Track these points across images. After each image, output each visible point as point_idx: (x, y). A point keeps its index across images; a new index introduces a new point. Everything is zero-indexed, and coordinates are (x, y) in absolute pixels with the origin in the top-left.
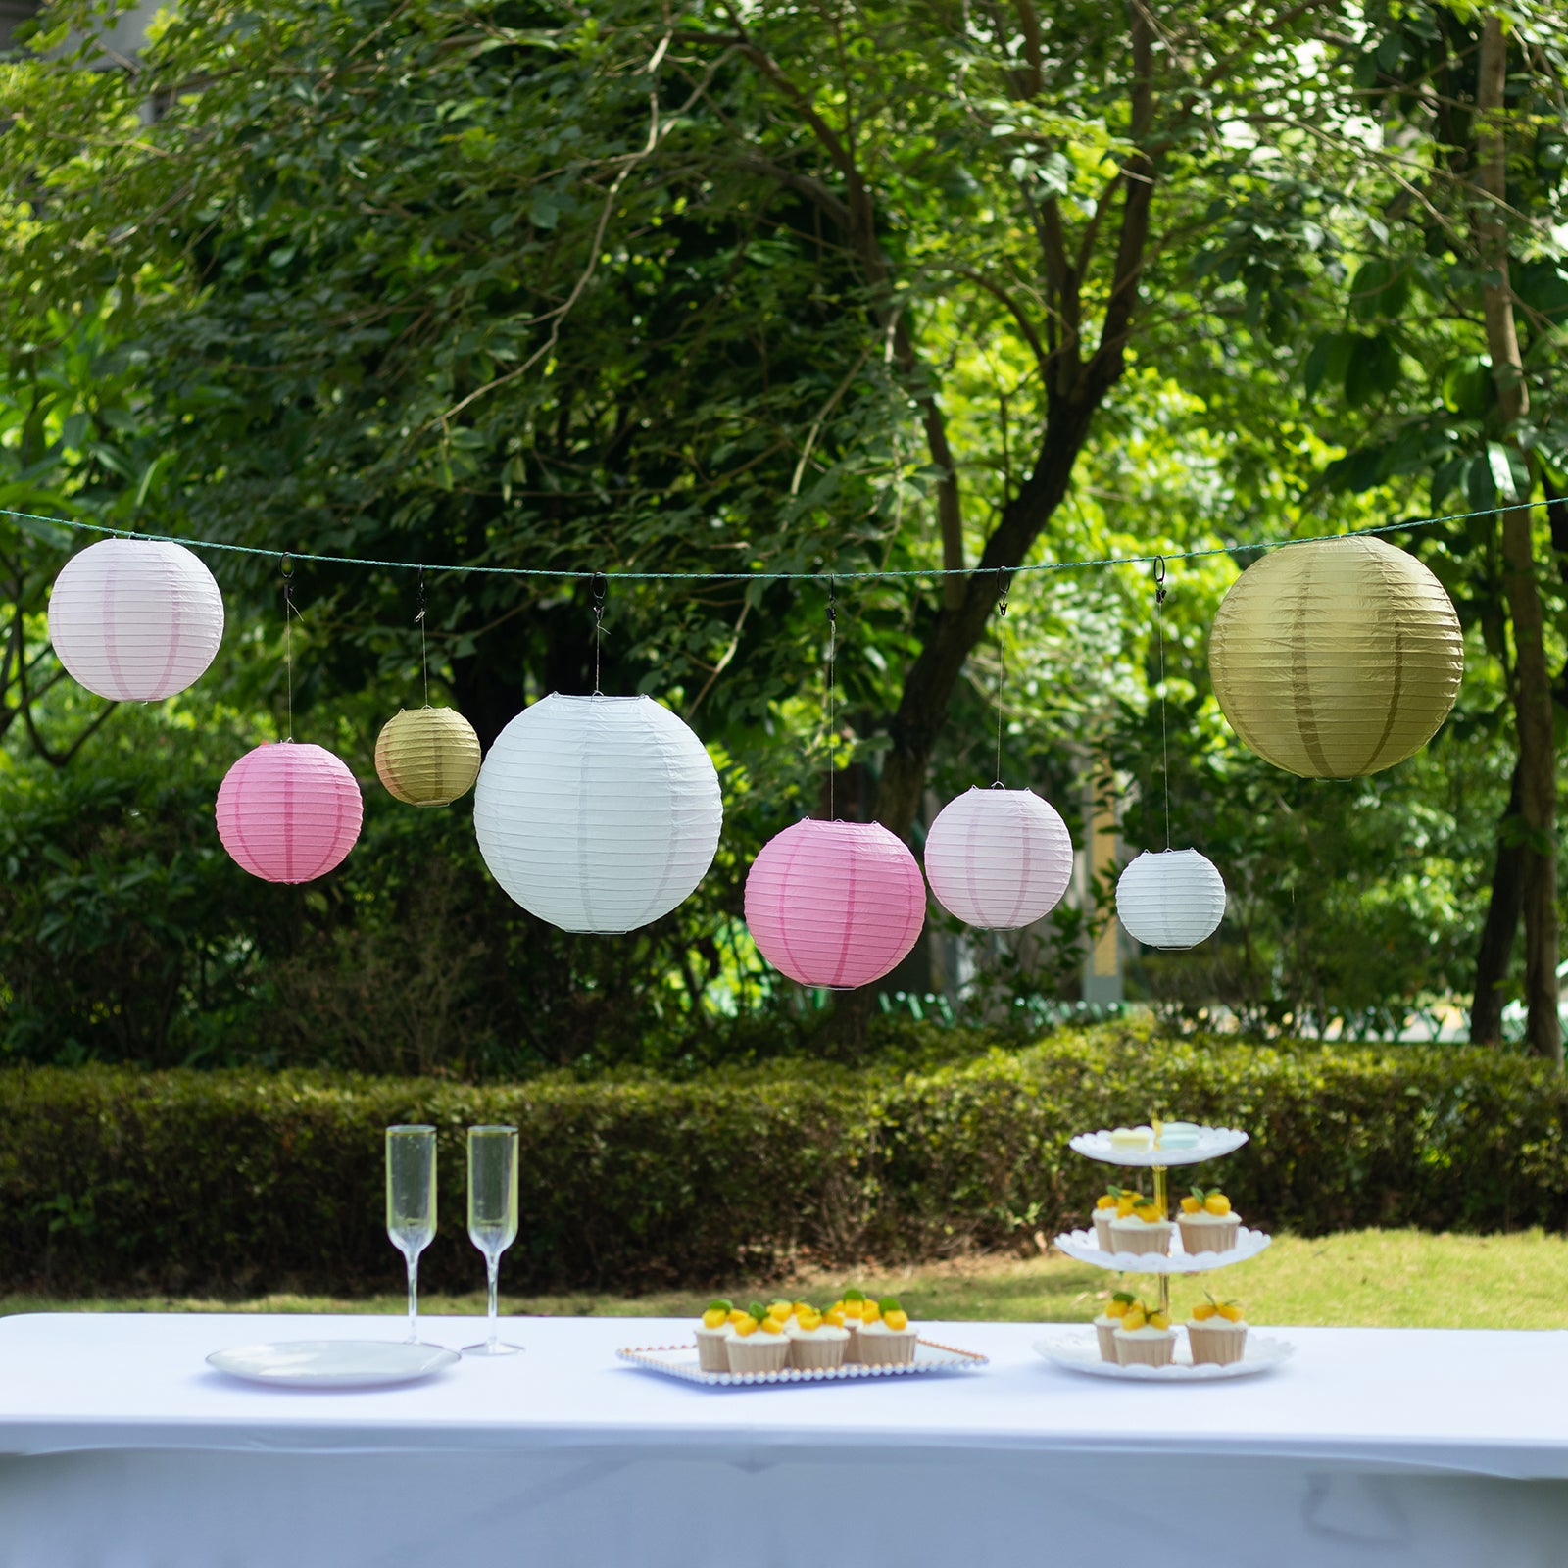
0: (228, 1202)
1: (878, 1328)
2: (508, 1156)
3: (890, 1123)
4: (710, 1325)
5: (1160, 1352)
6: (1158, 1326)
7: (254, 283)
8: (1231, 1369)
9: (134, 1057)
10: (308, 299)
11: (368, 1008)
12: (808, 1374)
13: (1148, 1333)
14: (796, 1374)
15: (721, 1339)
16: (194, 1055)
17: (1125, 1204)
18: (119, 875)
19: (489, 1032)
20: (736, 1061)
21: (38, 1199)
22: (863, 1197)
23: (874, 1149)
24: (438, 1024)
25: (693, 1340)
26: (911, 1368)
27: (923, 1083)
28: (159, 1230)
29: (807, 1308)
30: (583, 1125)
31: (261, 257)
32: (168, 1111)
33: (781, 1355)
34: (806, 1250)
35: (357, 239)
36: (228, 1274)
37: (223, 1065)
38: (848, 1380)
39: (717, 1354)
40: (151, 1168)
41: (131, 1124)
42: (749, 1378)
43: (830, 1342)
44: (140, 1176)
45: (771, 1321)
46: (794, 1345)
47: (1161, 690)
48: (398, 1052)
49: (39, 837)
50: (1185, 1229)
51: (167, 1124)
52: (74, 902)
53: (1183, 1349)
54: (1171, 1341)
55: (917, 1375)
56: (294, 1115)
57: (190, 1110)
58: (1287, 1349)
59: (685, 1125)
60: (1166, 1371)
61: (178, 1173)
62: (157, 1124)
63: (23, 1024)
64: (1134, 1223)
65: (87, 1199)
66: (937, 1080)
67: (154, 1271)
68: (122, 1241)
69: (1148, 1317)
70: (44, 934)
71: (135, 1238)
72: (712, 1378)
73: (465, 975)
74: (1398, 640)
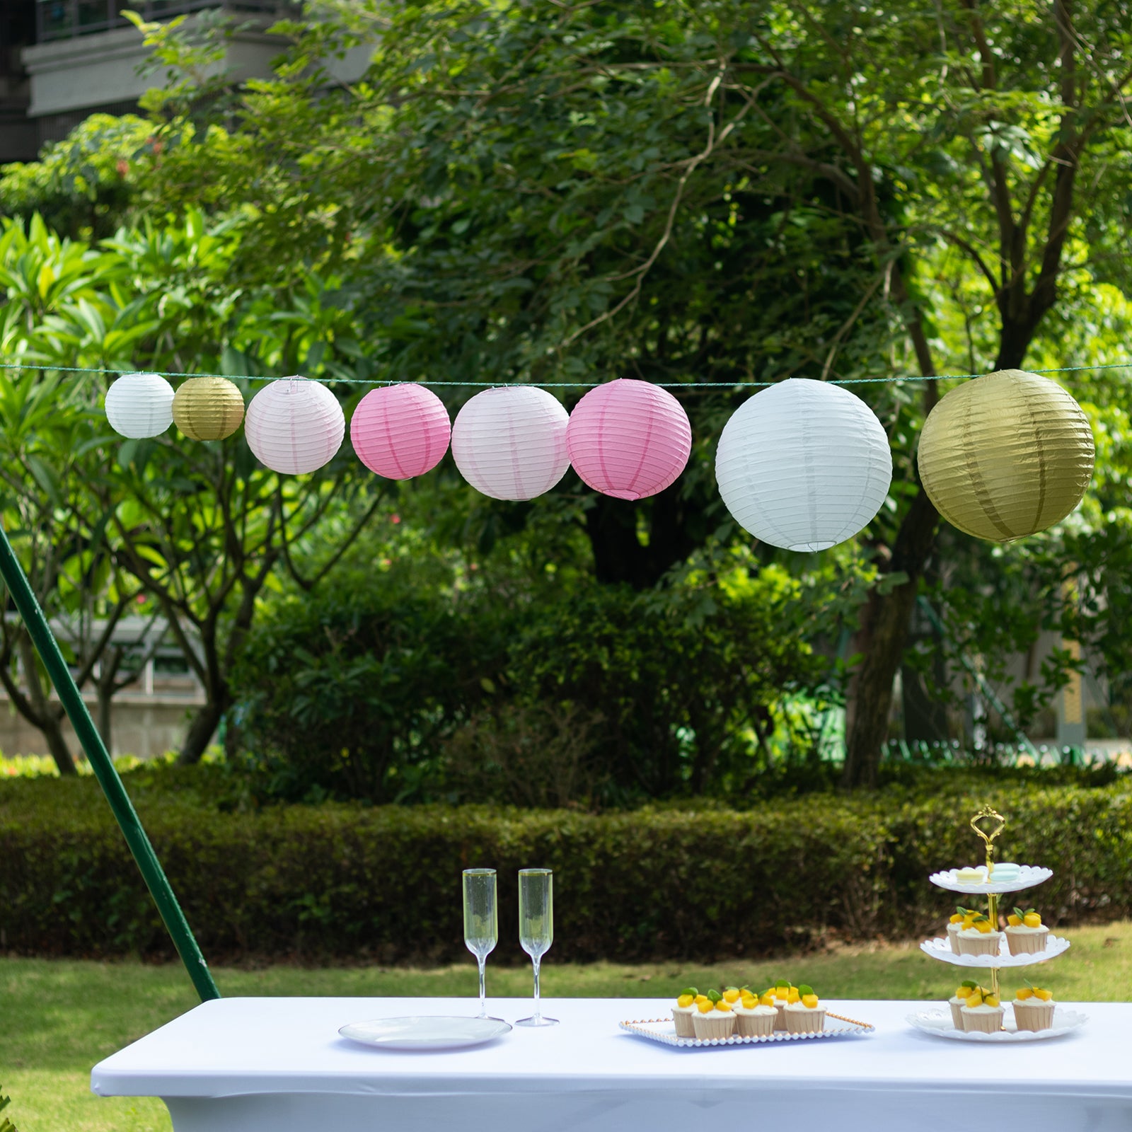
0: (423, 900)
1: (798, 1007)
2: (547, 890)
3: (892, 839)
4: (682, 1005)
5: (994, 1022)
6: (991, 1004)
7: (440, 243)
8: (1042, 1033)
9: (359, 796)
10: (475, 255)
11: (521, 761)
12: (747, 1039)
13: (984, 1009)
14: (739, 1040)
15: (689, 1015)
16: (402, 795)
17: (968, 919)
18: (346, 669)
19: (608, 777)
20: (784, 795)
21: (292, 897)
22: (873, 893)
23: (882, 857)
24: (572, 771)
25: (671, 1016)
26: (820, 1034)
27: (916, 811)
28: (376, 919)
29: (748, 993)
30: (673, 843)
31: (446, 225)
32: (380, 835)
33: (731, 1025)
34: (833, 930)
35: (510, 214)
36: (424, 950)
37: (422, 802)
38: (776, 1043)
39: (687, 1025)
40: (369, 876)
41: (356, 845)
42: (707, 1042)
43: (764, 1017)
44: (361, 880)
45: (724, 1002)
46: (739, 1018)
47: (1112, 517)
48: (543, 791)
49: (290, 642)
50: (1011, 938)
51: (380, 843)
52: (315, 688)
53: (1010, 1019)
54: (1001, 1015)
55: (824, 1039)
56: (469, 837)
57: (396, 835)
58: (1083, 1019)
59: (745, 842)
60: (998, 1035)
61: (388, 879)
62: (373, 845)
63: (284, 773)
64: (973, 933)
65: (325, 898)
66: (927, 808)
67: (373, 949)
68: (350, 927)
69: (984, 998)
70: (295, 711)
71: (359, 925)
72: (681, 1042)
73: (590, 735)
74: (1037, 433)
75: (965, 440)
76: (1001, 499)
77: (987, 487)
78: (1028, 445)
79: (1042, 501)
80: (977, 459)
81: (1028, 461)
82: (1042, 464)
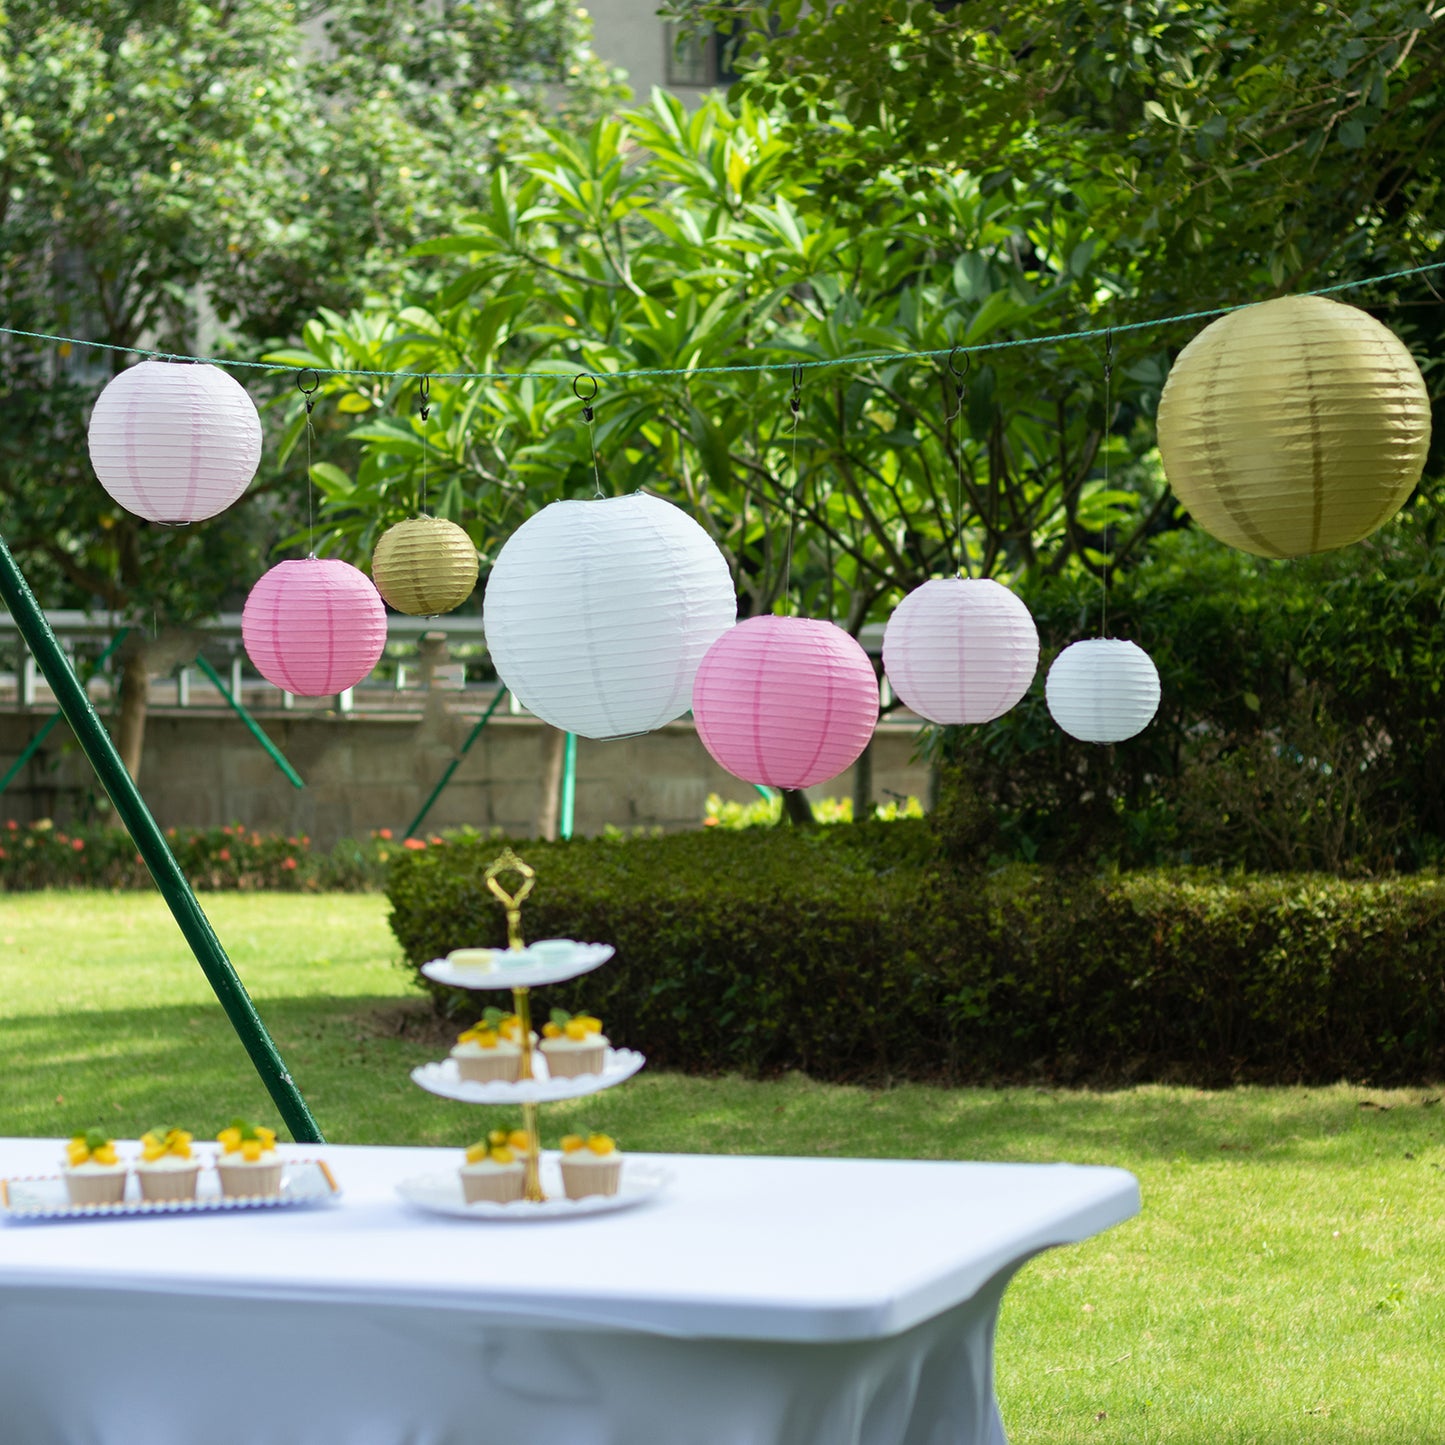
40: (1035, 962)
44: (1023, 968)
48: (1304, 848)
65: (982, 994)
67: (1049, 1062)
68: (1018, 1032)
74: (1313, 404)
75: (1206, 407)
76: (1254, 501)
77: (1234, 482)
78: (1297, 422)
79: (1318, 509)
80: (1220, 438)
81: (1295, 447)
82: (1317, 454)
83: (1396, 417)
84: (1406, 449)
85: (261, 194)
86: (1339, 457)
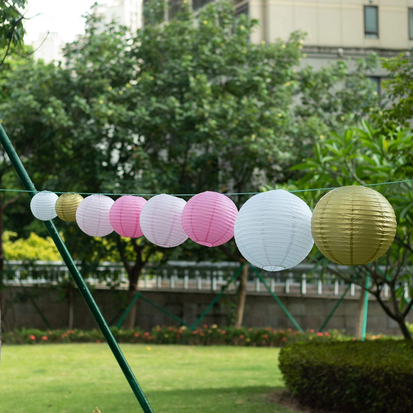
74: (352, 219)
76: (332, 247)
77: (327, 240)
78: (347, 224)
79: (352, 252)
80: (324, 226)
81: (346, 232)
82: (352, 235)
83: (380, 226)
84: (383, 237)
85: (278, 143)
86: (358, 237)
